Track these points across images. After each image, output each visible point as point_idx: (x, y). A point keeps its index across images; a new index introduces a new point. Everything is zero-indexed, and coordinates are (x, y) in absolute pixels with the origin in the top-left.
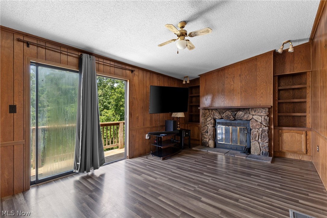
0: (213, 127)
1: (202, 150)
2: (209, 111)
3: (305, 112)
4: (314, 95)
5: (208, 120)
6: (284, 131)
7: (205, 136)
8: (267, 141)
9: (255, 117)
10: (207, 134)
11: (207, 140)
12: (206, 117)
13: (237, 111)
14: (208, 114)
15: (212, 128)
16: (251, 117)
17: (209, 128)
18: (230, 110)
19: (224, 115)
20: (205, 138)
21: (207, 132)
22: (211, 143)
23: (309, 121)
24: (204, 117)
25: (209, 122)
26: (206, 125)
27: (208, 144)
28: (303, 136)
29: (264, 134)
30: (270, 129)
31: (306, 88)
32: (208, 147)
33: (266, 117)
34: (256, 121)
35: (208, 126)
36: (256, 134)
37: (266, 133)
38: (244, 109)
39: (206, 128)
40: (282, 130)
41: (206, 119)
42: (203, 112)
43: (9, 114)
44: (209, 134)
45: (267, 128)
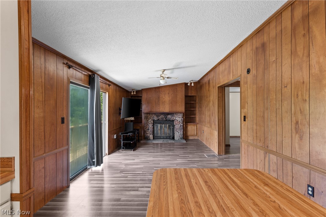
0: (153, 125)
1: (148, 142)
2: (150, 115)
3: (196, 115)
4: (201, 107)
5: (149, 121)
6: (188, 125)
7: (147, 133)
8: (182, 131)
9: (177, 118)
10: (148, 131)
11: (149, 135)
12: (148, 119)
13: (167, 115)
14: (149, 117)
15: (152, 127)
16: (175, 118)
17: (150, 126)
18: (163, 115)
19: (160, 117)
20: (147, 134)
21: (149, 130)
22: (151, 137)
23: (197, 119)
24: (147, 119)
25: (150, 122)
26: (148, 125)
27: (149, 137)
28: (195, 127)
29: (181, 128)
30: (183, 124)
31: (196, 103)
32: (150, 139)
33: (182, 118)
34: (177, 120)
35: (149, 125)
36: (177, 128)
37: (182, 127)
38: (171, 114)
39: (148, 127)
40: (187, 124)
41: (148, 120)
42: (146, 115)
43: (61, 125)
44: (150, 131)
45: (182, 124)
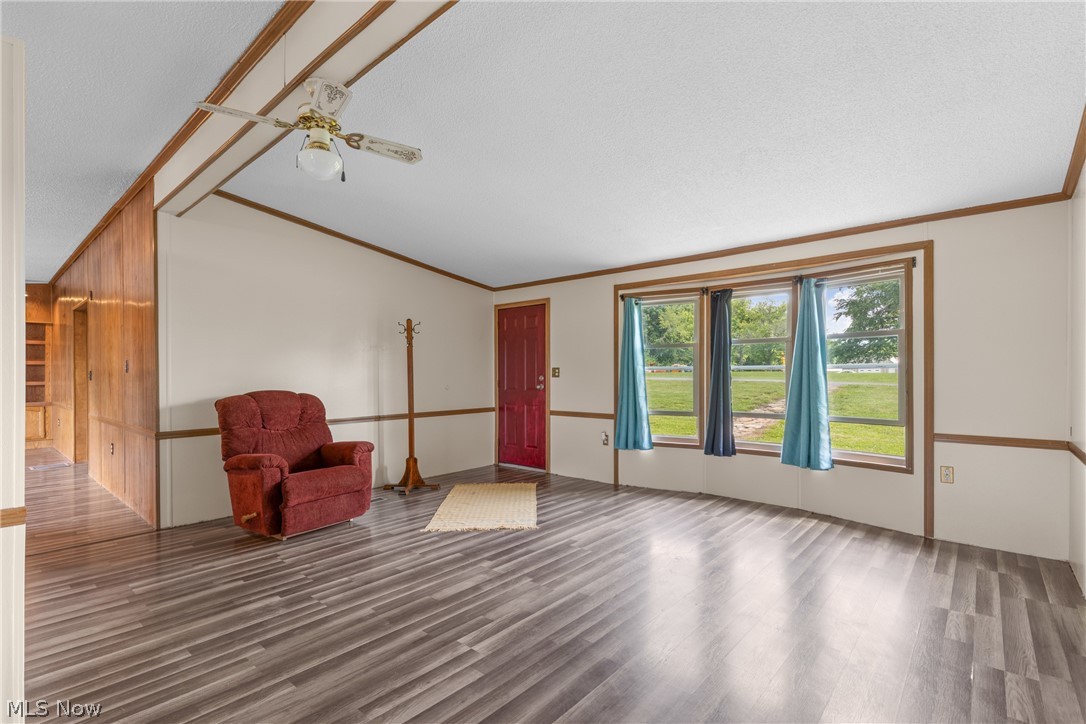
3: (43, 380)
23: (48, 392)
28: (41, 414)
